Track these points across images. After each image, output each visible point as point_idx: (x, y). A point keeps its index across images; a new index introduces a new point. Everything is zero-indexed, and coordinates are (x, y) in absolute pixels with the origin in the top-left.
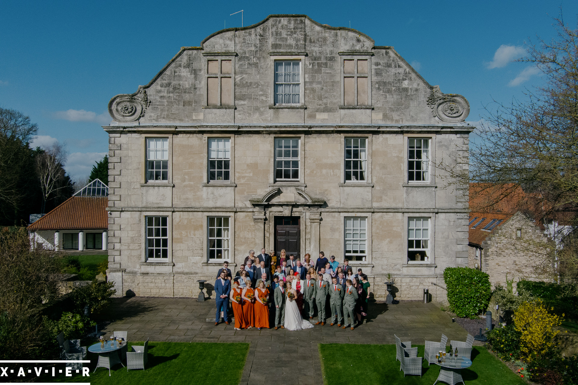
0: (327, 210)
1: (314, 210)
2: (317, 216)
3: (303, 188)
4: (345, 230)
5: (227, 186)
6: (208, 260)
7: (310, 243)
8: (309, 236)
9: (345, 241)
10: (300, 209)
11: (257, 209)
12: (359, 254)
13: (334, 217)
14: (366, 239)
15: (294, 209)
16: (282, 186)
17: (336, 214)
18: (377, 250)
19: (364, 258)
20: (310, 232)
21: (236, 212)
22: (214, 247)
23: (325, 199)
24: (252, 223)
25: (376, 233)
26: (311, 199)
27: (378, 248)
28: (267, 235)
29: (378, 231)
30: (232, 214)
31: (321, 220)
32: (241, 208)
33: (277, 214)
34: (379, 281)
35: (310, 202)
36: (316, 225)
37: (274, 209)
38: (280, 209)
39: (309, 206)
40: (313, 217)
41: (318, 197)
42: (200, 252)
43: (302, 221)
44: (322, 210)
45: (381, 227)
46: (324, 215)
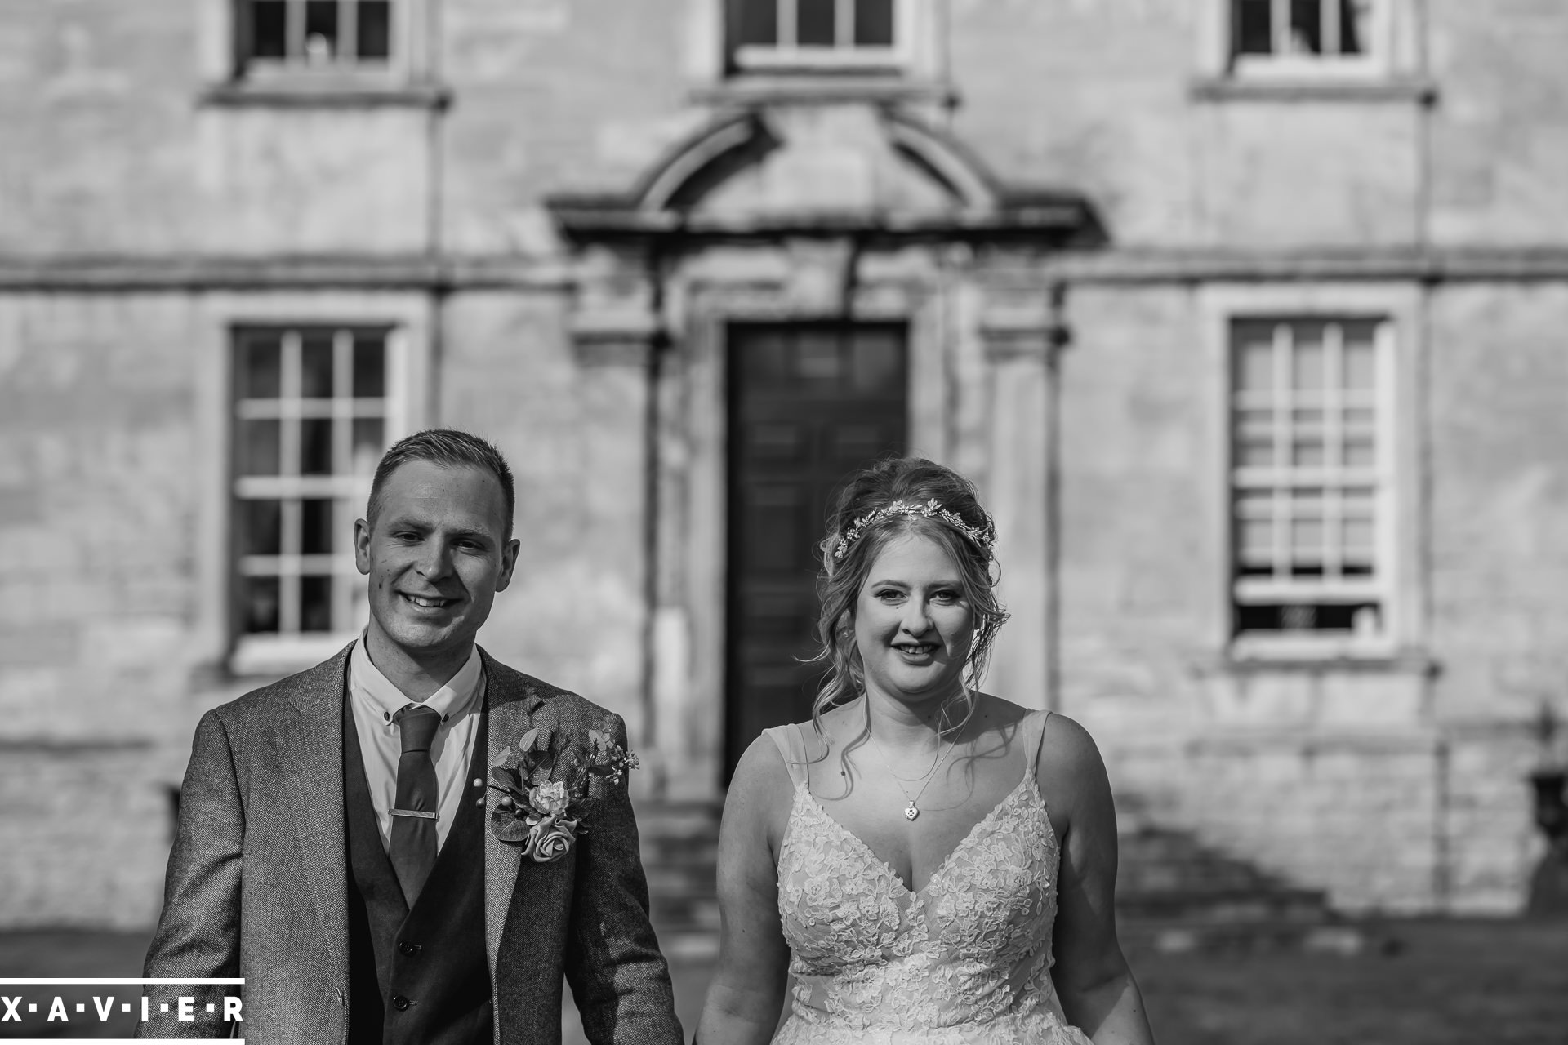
0: (1104, 264)
1: (1012, 266)
2: (1033, 313)
3: (932, 114)
4: (1236, 416)
5: (374, 101)
6: (232, 647)
9: (1237, 494)
10: (914, 262)
11: (598, 265)
12: (1335, 589)
13: (1152, 318)
14: (1384, 476)
15: (873, 267)
16: (782, 101)
17: (1170, 300)
19: (1365, 621)
20: (984, 435)
21: (441, 290)
22: (272, 546)
23: (1090, 186)
24: (561, 371)
26: (990, 182)
28: (673, 453)
30: (412, 308)
31: (1060, 337)
32: (479, 262)
33: (747, 306)
35: (980, 209)
36: (1023, 373)
37: (721, 265)
38: (765, 264)
39: (980, 239)
40: (1006, 316)
41: (1042, 175)
42: (173, 586)
43: (925, 349)
44: (1071, 265)
46: (1082, 308)
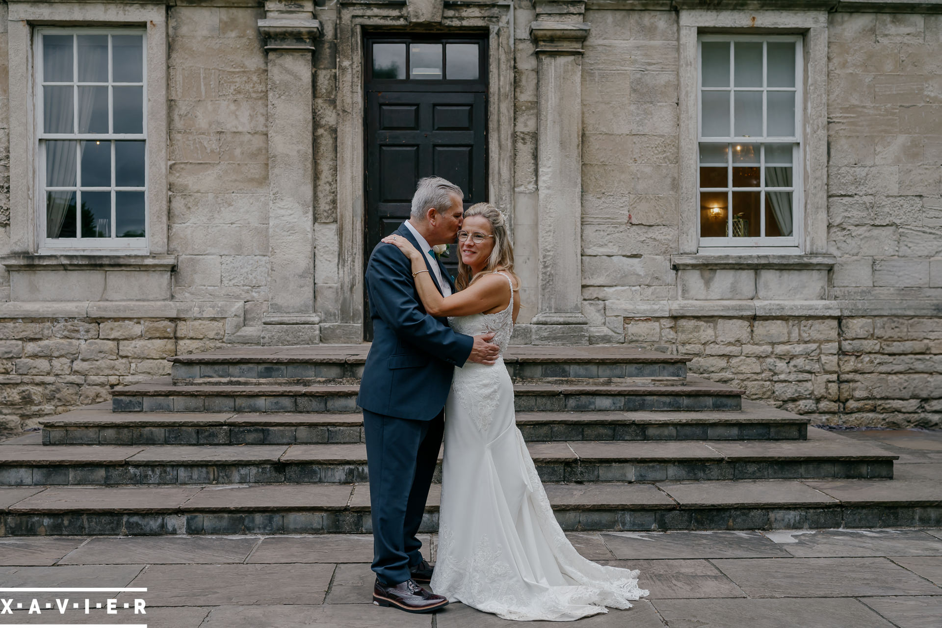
2: (572, 24)
7: (535, 157)
8: (531, 126)
14: (798, 138)
18: (852, 190)
24: (254, 56)
25: (846, 110)
27: (856, 182)
28: (329, 116)
29: (854, 100)
30: (154, 14)
34: (862, 333)
36: (566, 65)
45: (868, 79)
46: (600, 23)
